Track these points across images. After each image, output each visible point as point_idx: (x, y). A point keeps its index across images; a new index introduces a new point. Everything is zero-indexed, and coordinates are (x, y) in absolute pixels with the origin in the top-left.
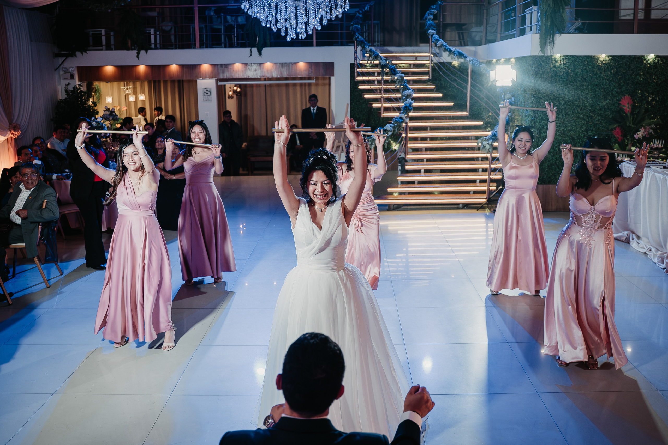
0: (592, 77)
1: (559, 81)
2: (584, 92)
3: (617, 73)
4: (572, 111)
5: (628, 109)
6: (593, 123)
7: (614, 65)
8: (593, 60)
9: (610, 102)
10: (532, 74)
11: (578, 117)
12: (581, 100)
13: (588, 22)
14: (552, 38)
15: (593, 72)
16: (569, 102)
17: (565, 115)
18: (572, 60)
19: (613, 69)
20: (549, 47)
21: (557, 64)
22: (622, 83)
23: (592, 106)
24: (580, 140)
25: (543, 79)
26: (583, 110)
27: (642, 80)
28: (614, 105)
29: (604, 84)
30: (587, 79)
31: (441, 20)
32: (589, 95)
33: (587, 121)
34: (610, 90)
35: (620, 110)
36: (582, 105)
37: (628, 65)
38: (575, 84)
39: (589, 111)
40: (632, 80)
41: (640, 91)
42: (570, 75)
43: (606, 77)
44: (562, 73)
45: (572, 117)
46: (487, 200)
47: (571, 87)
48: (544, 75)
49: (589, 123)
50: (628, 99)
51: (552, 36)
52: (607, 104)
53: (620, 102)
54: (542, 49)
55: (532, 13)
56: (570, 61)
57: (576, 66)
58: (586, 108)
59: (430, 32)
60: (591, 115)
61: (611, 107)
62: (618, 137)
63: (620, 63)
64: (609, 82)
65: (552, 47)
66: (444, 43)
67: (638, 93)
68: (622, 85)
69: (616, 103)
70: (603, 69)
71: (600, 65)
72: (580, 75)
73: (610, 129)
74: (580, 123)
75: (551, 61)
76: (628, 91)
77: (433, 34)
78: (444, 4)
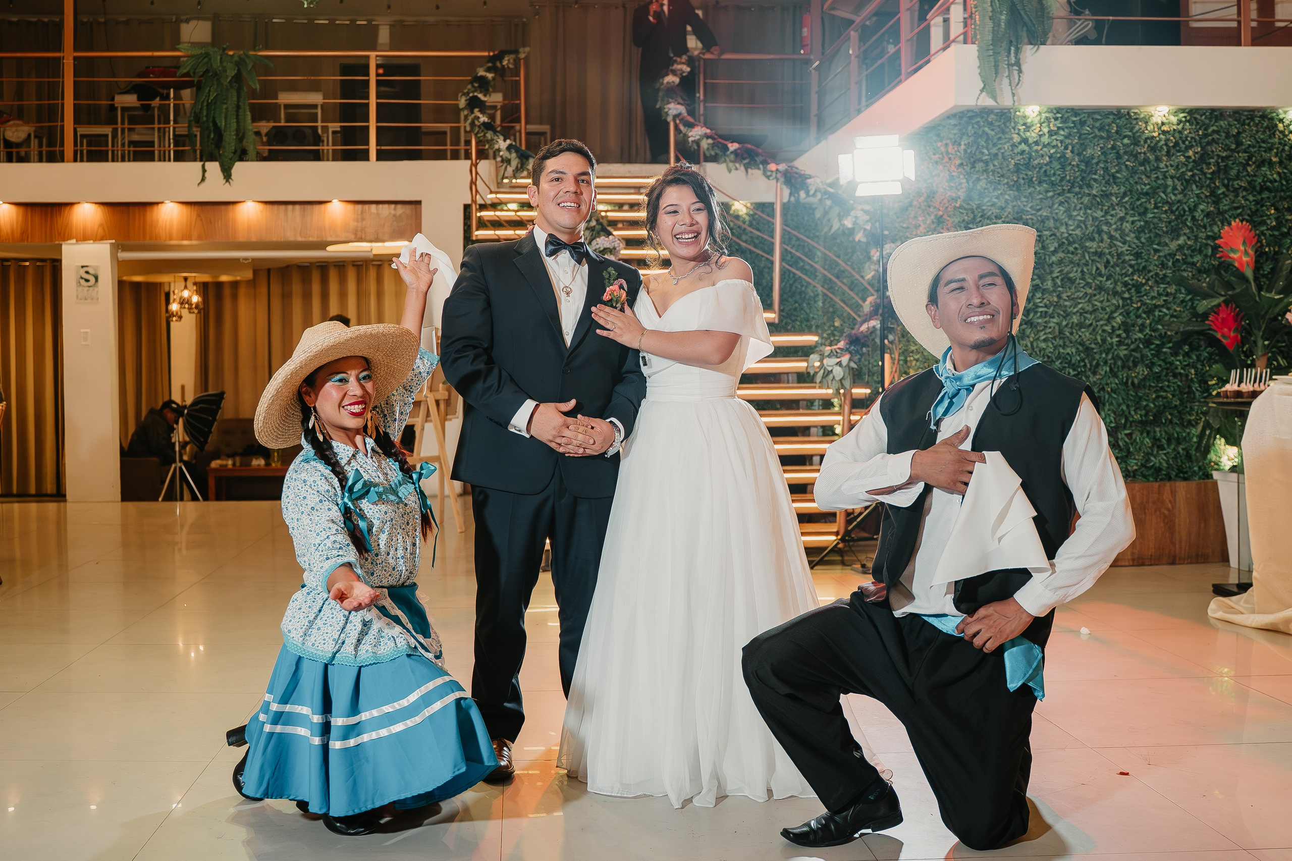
0: (1133, 172)
1: (1040, 182)
2: (1113, 212)
3: (1203, 158)
4: (1080, 270)
5: (1245, 259)
6: (1143, 304)
7: (1193, 135)
8: (1134, 122)
9: (1189, 243)
10: (962, 164)
11: (1100, 288)
12: (1105, 237)
13: (1111, 18)
14: (1013, 54)
15: (1135, 156)
16: (1070, 243)
17: (1062, 280)
18: (1073, 122)
19: (1191, 147)
20: (1006, 81)
21: (1032, 136)
22: (1218, 188)
23: (1138, 255)
24: (1107, 354)
25: (992, 177)
26: (1112, 267)
27: (1278, 178)
28: (1200, 252)
29: (1169, 189)
30: (1118, 175)
31: (702, 98)
32: (1127, 222)
33: (1126, 299)
34: (1187, 209)
35: (1220, 264)
36: (1110, 253)
37: (1233, 135)
38: (1087, 191)
39: (1131, 270)
40: (1247, 180)
41: (1273, 212)
42: (1070, 164)
43: (1172, 171)
44: (1047, 159)
45: (1083, 287)
46: (839, 537)
47: (1075, 201)
48: (997, 164)
49: (1132, 303)
50: (1243, 231)
51: (1013, 48)
52: (1180, 248)
53: (1217, 242)
54: (988, 88)
55: (948, 9)
56: (1066, 125)
57: (1086, 138)
58: (1120, 261)
59: (670, 109)
60: (1137, 281)
61: (1192, 257)
62: (1226, 336)
63: (1210, 131)
64: (1182, 184)
65: (1017, 80)
66: (708, 131)
67: (1267, 215)
68: (1220, 192)
69: (1207, 245)
70: (1165, 147)
71: (1153, 137)
72: (1097, 164)
73: (1200, 313)
74: (1105, 304)
75: (1013, 124)
76: (1239, 211)
77: (680, 114)
78: (708, 56)
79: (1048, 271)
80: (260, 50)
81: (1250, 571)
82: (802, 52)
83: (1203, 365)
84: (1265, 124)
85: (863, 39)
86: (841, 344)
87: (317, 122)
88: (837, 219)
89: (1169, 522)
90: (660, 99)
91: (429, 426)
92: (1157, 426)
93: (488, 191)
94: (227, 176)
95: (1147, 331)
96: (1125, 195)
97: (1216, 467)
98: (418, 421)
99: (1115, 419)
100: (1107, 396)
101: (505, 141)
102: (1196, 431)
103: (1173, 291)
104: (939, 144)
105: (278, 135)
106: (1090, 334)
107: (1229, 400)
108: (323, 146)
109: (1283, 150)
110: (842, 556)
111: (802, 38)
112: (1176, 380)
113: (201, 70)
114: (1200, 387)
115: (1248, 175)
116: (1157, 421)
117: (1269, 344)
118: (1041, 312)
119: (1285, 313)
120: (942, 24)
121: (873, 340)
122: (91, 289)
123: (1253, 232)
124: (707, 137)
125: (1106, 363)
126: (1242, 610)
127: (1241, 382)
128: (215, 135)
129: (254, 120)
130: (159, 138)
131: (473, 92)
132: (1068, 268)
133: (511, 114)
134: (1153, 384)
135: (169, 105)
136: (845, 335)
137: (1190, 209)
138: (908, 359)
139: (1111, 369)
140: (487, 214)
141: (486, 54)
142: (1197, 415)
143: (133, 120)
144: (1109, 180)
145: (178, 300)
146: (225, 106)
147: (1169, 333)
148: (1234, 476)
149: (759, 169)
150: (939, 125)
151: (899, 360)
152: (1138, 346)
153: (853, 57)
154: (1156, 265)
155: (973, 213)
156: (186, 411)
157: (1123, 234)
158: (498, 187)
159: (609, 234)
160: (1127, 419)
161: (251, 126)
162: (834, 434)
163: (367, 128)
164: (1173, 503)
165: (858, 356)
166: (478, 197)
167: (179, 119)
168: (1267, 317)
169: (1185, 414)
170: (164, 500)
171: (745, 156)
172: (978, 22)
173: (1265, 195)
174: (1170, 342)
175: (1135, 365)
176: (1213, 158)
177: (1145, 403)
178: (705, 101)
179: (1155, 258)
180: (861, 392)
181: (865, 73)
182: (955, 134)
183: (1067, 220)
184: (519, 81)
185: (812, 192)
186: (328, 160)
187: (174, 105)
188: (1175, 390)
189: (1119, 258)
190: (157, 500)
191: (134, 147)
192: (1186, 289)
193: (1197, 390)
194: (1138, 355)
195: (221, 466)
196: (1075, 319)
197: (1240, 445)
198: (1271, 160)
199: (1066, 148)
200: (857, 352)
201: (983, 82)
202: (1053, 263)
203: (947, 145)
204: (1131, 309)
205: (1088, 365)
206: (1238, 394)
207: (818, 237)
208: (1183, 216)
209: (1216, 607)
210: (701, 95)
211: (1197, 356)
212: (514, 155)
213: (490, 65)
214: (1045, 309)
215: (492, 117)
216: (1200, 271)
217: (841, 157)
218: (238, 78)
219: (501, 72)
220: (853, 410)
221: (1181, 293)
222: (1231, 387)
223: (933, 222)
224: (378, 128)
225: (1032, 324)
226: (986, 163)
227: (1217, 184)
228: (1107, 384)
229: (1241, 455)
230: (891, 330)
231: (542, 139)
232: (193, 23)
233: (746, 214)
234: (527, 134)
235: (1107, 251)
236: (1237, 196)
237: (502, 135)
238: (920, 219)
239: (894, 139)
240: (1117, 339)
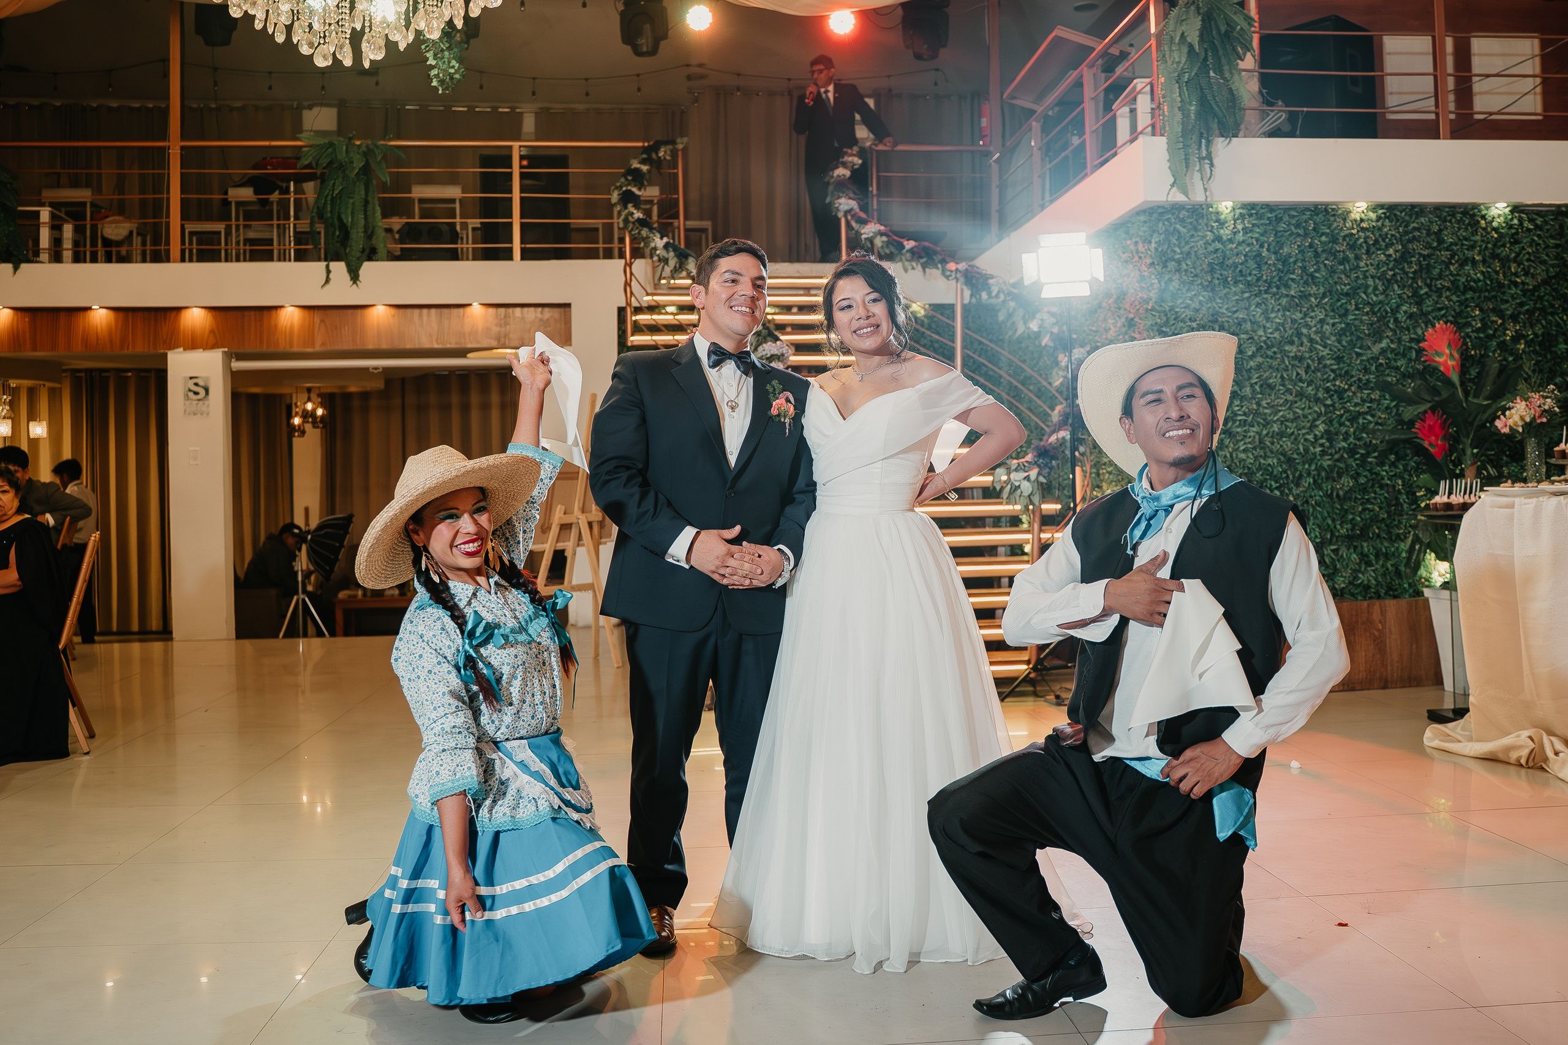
0: (1332, 271)
1: (1236, 282)
2: (1313, 314)
3: (1404, 257)
4: (1279, 375)
5: (1451, 363)
6: (1347, 411)
7: (1393, 233)
8: (1332, 219)
9: (1392, 346)
10: (1153, 263)
11: (1301, 395)
12: (1305, 340)
13: (1305, 109)
14: (1203, 147)
15: (1334, 254)
16: (1269, 348)
17: (1261, 386)
18: (1269, 219)
19: (1393, 244)
20: (1197, 176)
21: (1225, 233)
22: (1421, 288)
23: (1339, 359)
24: (1310, 465)
25: (1185, 278)
26: (1313, 372)
27: (1482, 278)
28: (1404, 355)
29: (1370, 290)
30: (1317, 275)
31: (875, 192)
32: (1328, 324)
33: (1328, 406)
34: (1389, 310)
35: (1425, 368)
36: (1311, 356)
37: (1435, 233)
38: (1285, 292)
39: (1333, 375)
40: (1450, 279)
41: (1477, 313)
42: (1266, 263)
43: (1372, 271)
44: (1243, 258)
45: (1283, 394)
46: (1031, 666)
47: (1273, 302)
48: (1189, 263)
49: (1335, 409)
50: (1447, 333)
51: (1203, 141)
52: (1383, 351)
53: (1421, 345)
54: (1178, 182)
55: (1135, 99)
56: (1262, 221)
57: (1283, 236)
58: (1321, 366)
59: (840, 204)
60: (1340, 387)
61: (1395, 360)
62: (1432, 444)
63: (1410, 228)
64: (1383, 284)
65: (1209, 175)
66: (882, 228)
67: (1472, 316)
68: (1422, 292)
69: (1411, 348)
70: (1364, 245)
71: (1352, 234)
72: (1295, 263)
73: (1406, 420)
74: (1307, 411)
75: (1205, 220)
76: (1443, 312)
77: (851, 210)
78: (881, 147)
79: (1246, 377)
80: (390, 140)
81: (1466, 695)
82: (981, 143)
83: (1411, 475)
84: (1467, 221)
85: (1045, 130)
86: (1029, 457)
87: (455, 218)
88: (1021, 322)
89: (1380, 644)
90: (830, 193)
91: (581, 552)
92: (1365, 541)
93: (645, 293)
94: (355, 277)
95: (1351, 440)
96: (1324, 296)
97: (1427, 583)
98: (568, 546)
99: (1320, 534)
100: (1311, 510)
101: (661, 238)
102: (1404, 546)
103: (1377, 397)
104: (1129, 242)
105: (411, 233)
106: (1292, 443)
107: (1439, 513)
108: (462, 244)
109: (1486, 247)
110: (1034, 686)
111: (981, 129)
112: (1383, 492)
113: (324, 162)
114: (1408, 498)
115: (1451, 274)
116: (1364, 535)
117: (1478, 452)
118: (1240, 420)
119: (1493, 420)
120: (1128, 115)
121: (1063, 452)
122: (201, 402)
123: (1457, 334)
124: (881, 234)
125: (1309, 474)
126: (1459, 738)
127: (1450, 493)
128: (340, 231)
129: (385, 216)
130: (279, 236)
131: (627, 186)
132: (1268, 373)
133: (668, 209)
134: (1359, 497)
135: (289, 199)
136: (1032, 446)
137: (1392, 310)
138: (1101, 472)
139: (1315, 481)
140: (643, 318)
141: (640, 144)
142: (1406, 529)
143: (249, 216)
144: (1308, 280)
145: (300, 413)
146: (351, 201)
147: (1374, 442)
148: (1446, 593)
149: (938, 269)
150: (1128, 222)
151: (1091, 473)
152: (1342, 456)
153: (1035, 149)
154: (1358, 370)
155: (1166, 315)
156: (309, 537)
157: (1323, 337)
158: (655, 289)
159: (777, 339)
160: (1332, 534)
161: (381, 223)
162: (1024, 554)
163: (511, 224)
164: (1383, 623)
165: (1047, 470)
166: (633, 299)
167: (301, 214)
168: (1476, 424)
169: (1392, 528)
170: (285, 636)
171: (923, 254)
172: (1166, 113)
173: (1469, 295)
174: (1375, 451)
175: (1340, 476)
176: (1414, 257)
177: (1350, 517)
178: (878, 195)
179: (1358, 362)
180: (1051, 507)
181: (1048, 166)
182: (1145, 232)
183: (1264, 322)
184: (677, 174)
185: (994, 294)
186: (467, 259)
187: (295, 199)
188: (1381, 502)
189: (1319, 363)
190: (277, 636)
191: (250, 245)
192: (1390, 395)
193: (1405, 502)
194: (1342, 465)
195: (350, 596)
196: (1276, 428)
197: (1452, 561)
198: (1474, 258)
199: (1262, 246)
200: (1046, 465)
201: (1174, 176)
202: (1251, 368)
203: (1136, 243)
204: (1334, 416)
205: (1291, 477)
206: (1448, 506)
207: (1002, 340)
208: (1385, 318)
209: (1432, 735)
210: (874, 189)
211: (1403, 465)
212: (672, 254)
213: (644, 156)
214: (1243, 418)
215: (648, 212)
216: (1404, 376)
217: (1025, 256)
218: (366, 170)
219: (657, 164)
220: (1043, 528)
221: (1386, 399)
222: (1440, 499)
223: (1124, 326)
224: (522, 225)
225: (1230, 434)
226: (1179, 262)
227: (1420, 284)
228: (1311, 497)
229: (1453, 572)
230: (1082, 441)
231: (704, 236)
232: (316, 110)
233: (925, 316)
234: (687, 230)
235: (1307, 355)
236: (1440, 296)
237: (659, 232)
238: (1110, 321)
239: (1080, 237)
240: (1320, 449)
